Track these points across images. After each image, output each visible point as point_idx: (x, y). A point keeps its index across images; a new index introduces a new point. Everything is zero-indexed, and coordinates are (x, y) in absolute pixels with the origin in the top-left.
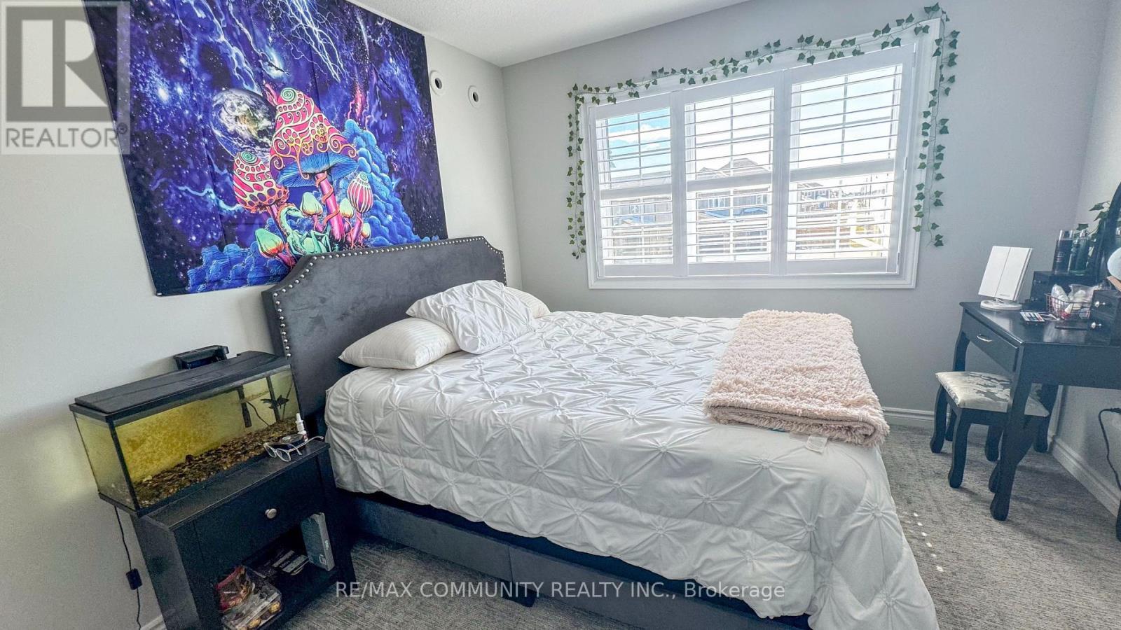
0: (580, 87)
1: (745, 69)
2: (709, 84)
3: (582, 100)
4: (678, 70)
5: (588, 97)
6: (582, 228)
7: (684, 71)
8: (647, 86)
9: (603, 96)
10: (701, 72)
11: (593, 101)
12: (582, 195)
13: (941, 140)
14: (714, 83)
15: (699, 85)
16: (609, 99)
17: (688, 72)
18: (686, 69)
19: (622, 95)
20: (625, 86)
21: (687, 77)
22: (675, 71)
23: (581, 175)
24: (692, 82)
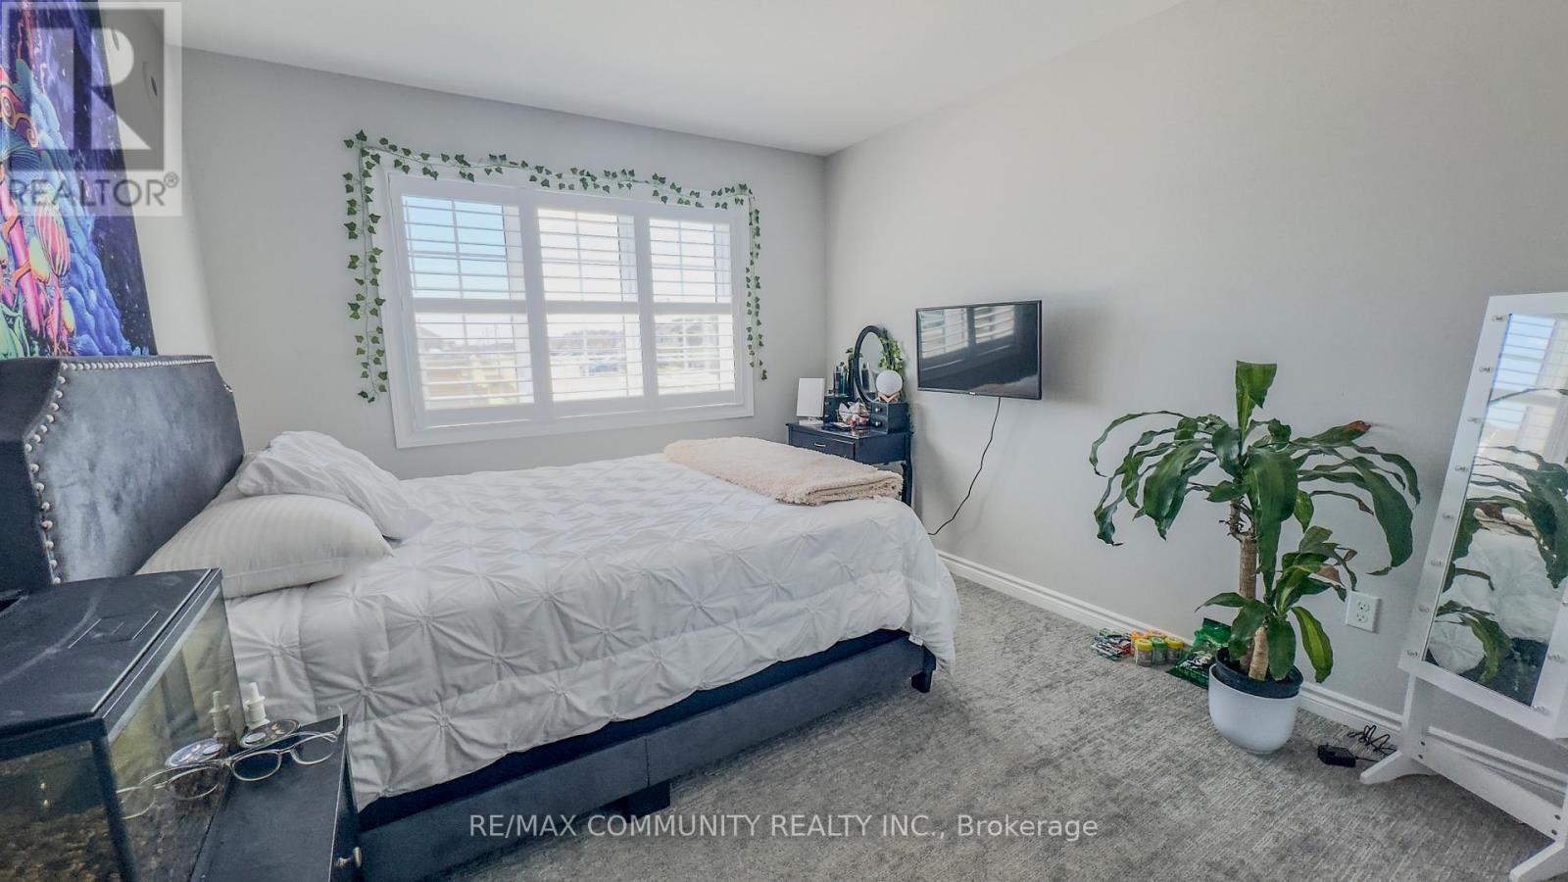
0: (373, 139)
1: (606, 188)
2: (566, 192)
3: (376, 158)
4: (532, 164)
5: (387, 158)
6: (381, 352)
7: (539, 169)
8: (488, 172)
9: (414, 163)
10: (559, 176)
11: (396, 166)
12: (379, 302)
13: (758, 293)
14: (571, 192)
15: (553, 190)
16: (426, 171)
17: (544, 172)
18: (542, 167)
19: (449, 172)
20: (452, 161)
21: (540, 177)
22: (527, 165)
23: (376, 271)
24: (545, 183)
